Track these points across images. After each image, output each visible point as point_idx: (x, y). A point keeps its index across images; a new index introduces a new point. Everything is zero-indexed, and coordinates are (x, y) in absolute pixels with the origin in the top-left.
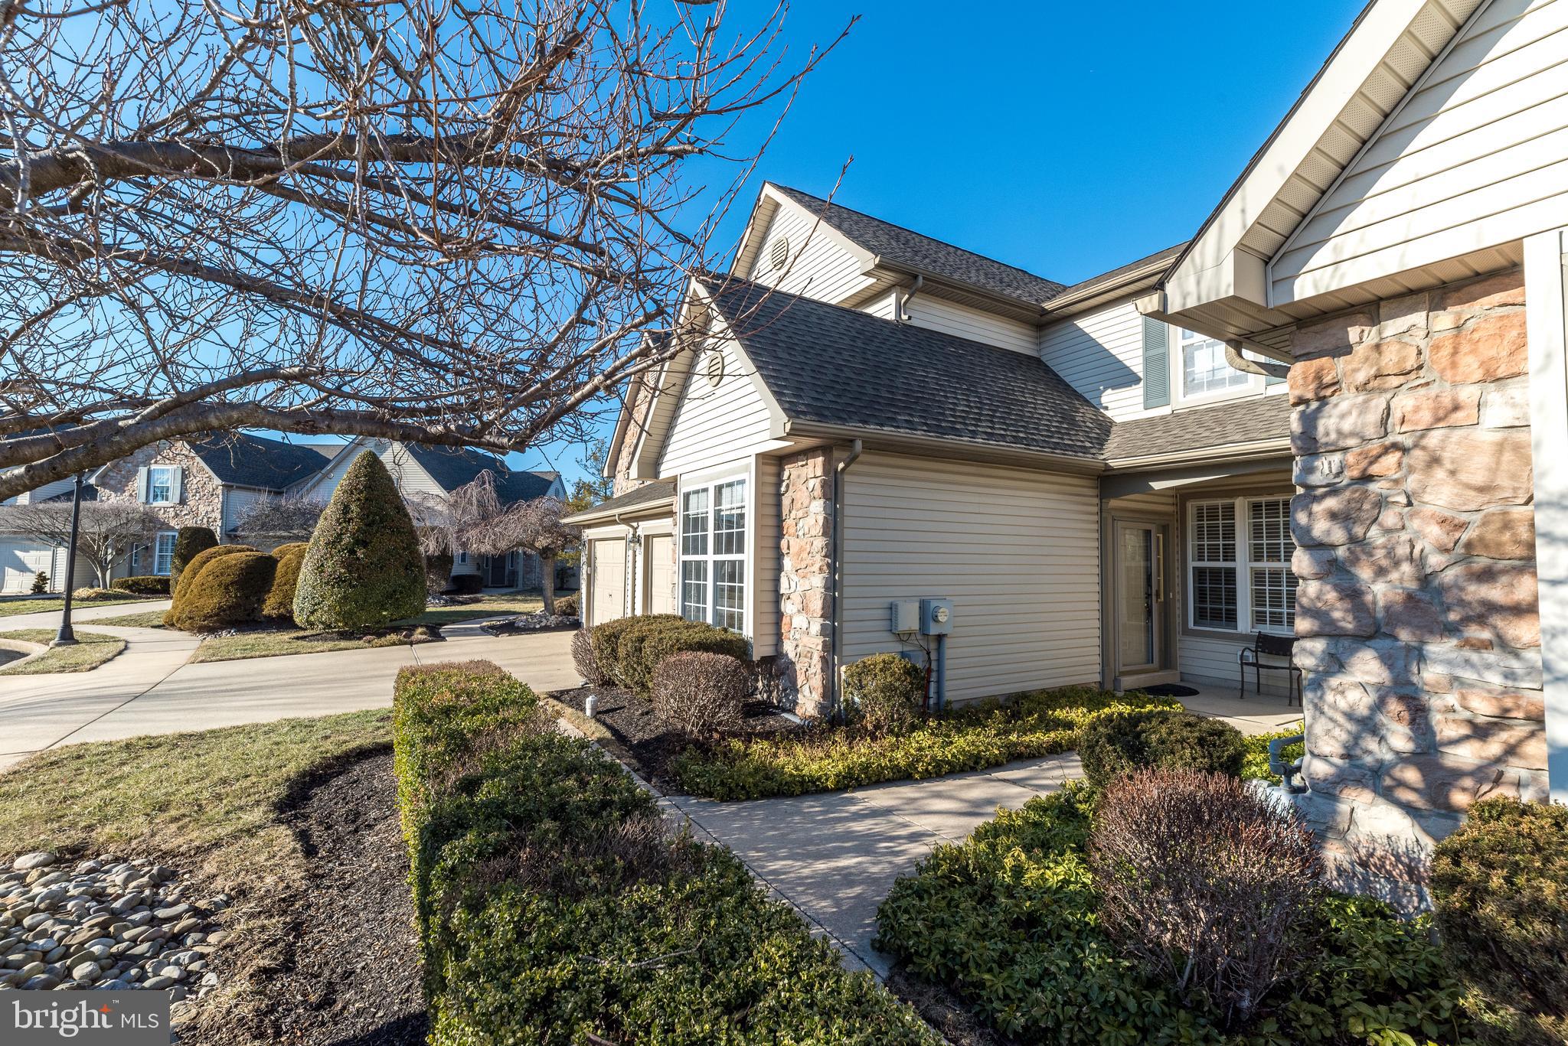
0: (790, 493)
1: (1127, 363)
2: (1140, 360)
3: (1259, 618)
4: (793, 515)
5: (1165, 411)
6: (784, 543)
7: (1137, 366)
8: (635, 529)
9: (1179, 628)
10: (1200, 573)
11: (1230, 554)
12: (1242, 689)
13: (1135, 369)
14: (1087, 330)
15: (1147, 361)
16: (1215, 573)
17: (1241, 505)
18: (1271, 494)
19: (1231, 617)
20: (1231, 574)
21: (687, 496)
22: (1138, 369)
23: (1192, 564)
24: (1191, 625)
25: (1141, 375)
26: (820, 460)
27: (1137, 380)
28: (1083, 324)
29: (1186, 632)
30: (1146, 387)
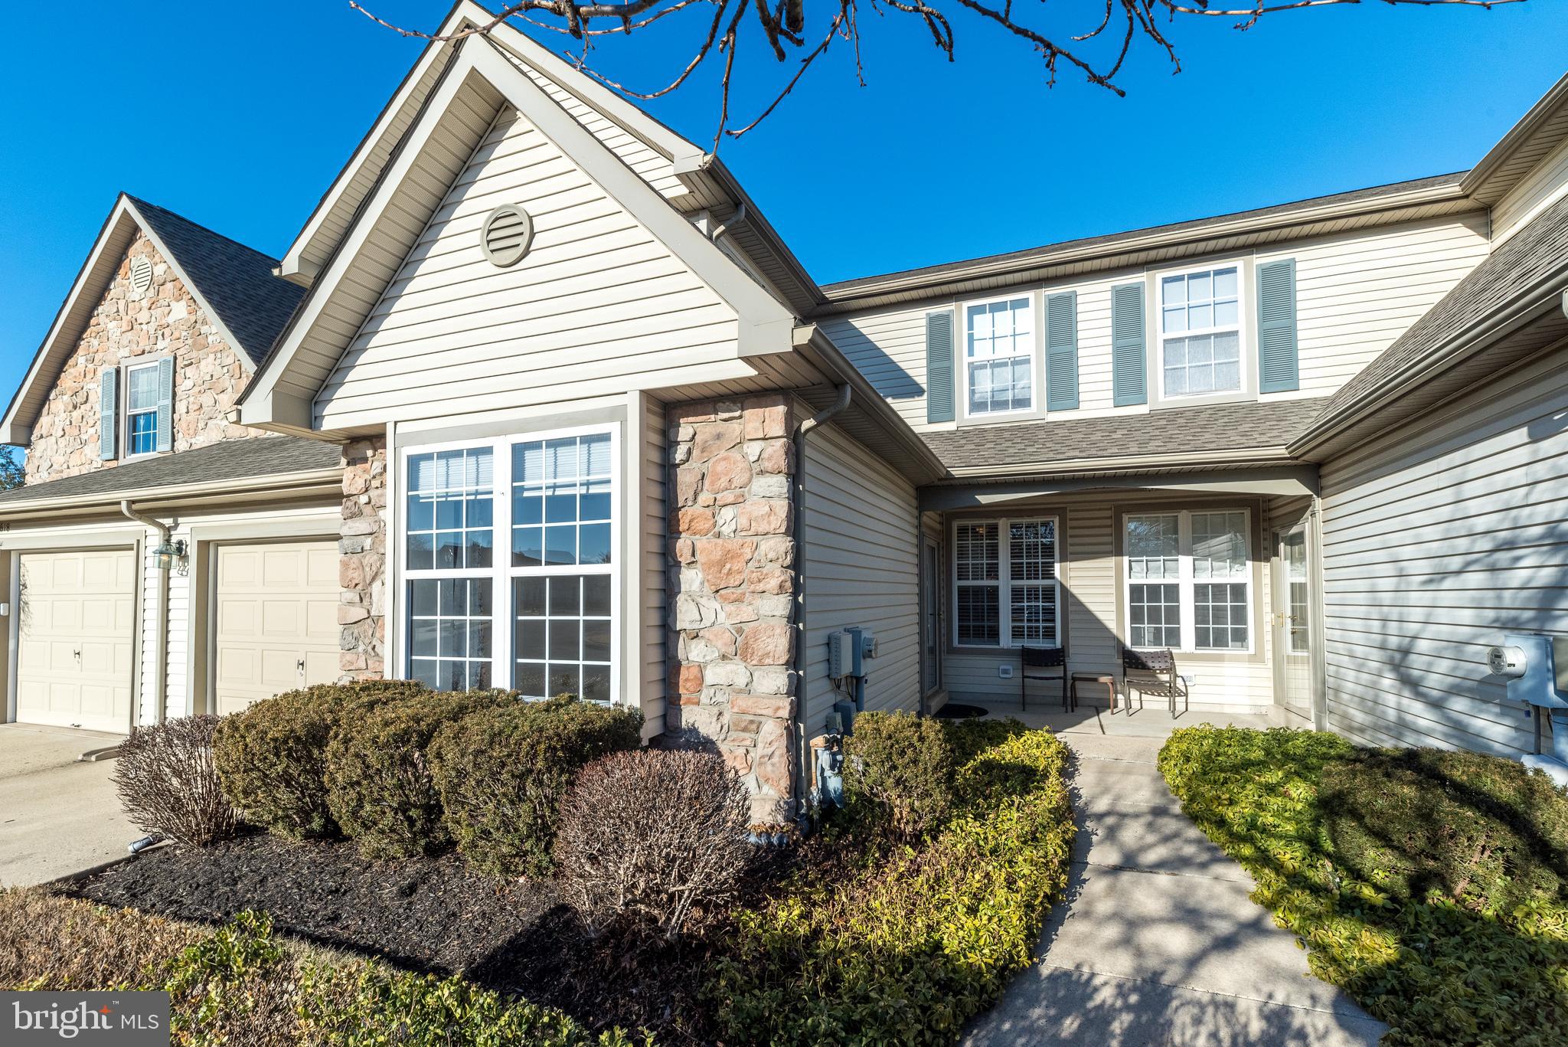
0: (694, 464)
1: (910, 372)
2: (924, 371)
3: (1017, 633)
4: (705, 498)
5: (950, 426)
6: (682, 546)
7: (921, 377)
8: (168, 531)
9: (944, 648)
10: (963, 591)
11: (993, 572)
12: (1024, 704)
13: (918, 380)
14: (864, 331)
15: (931, 373)
16: (978, 590)
17: (1003, 524)
18: (1031, 516)
19: (994, 634)
20: (994, 592)
21: (414, 462)
22: (922, 380)
23: (957, 583)
24: (956, 643)
25: (925, 386)
26: (781, 409)
27: (920, 392)
28: (859, 323)
29: (952, 651)
30: (930, 400)
